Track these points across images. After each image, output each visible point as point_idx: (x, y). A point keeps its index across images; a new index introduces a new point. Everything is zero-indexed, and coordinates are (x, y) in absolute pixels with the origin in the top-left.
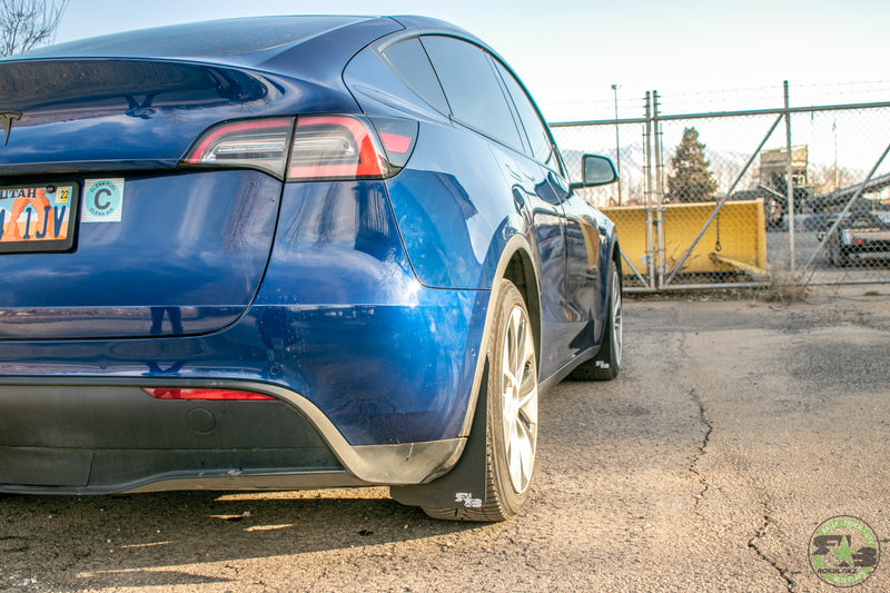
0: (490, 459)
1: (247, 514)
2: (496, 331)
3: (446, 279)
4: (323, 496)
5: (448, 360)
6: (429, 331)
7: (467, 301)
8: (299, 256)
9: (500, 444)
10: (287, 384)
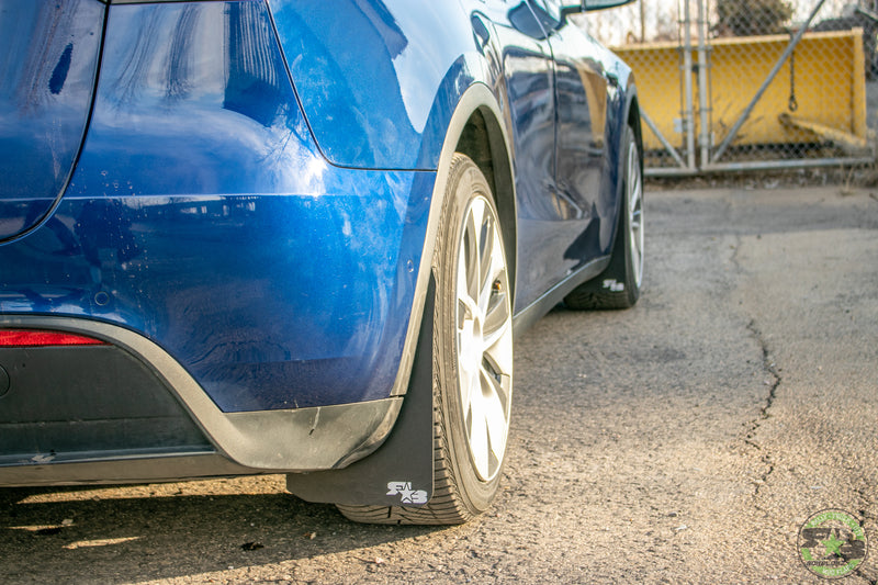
0: (439, 429)
1: (67, 523)
2: (446, 234)
3: (367, 154)
4: (186, 492)
5: (372, 279)
6: (341, 235)
7: (400, 187)
8: (136, 119)
9: (455, 405)
10: (123, 321)
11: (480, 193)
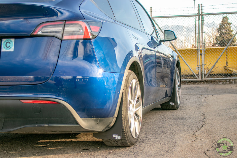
0: (124, 125)
1: (48, 145)
2: (126, 86)
3: (110, 69)
4: (73, 140)
5: (110, 94)
6: (104, 85)
7: (116, 76)
8: (66, 62)
10: (62, 99)
11: (135, 79)
